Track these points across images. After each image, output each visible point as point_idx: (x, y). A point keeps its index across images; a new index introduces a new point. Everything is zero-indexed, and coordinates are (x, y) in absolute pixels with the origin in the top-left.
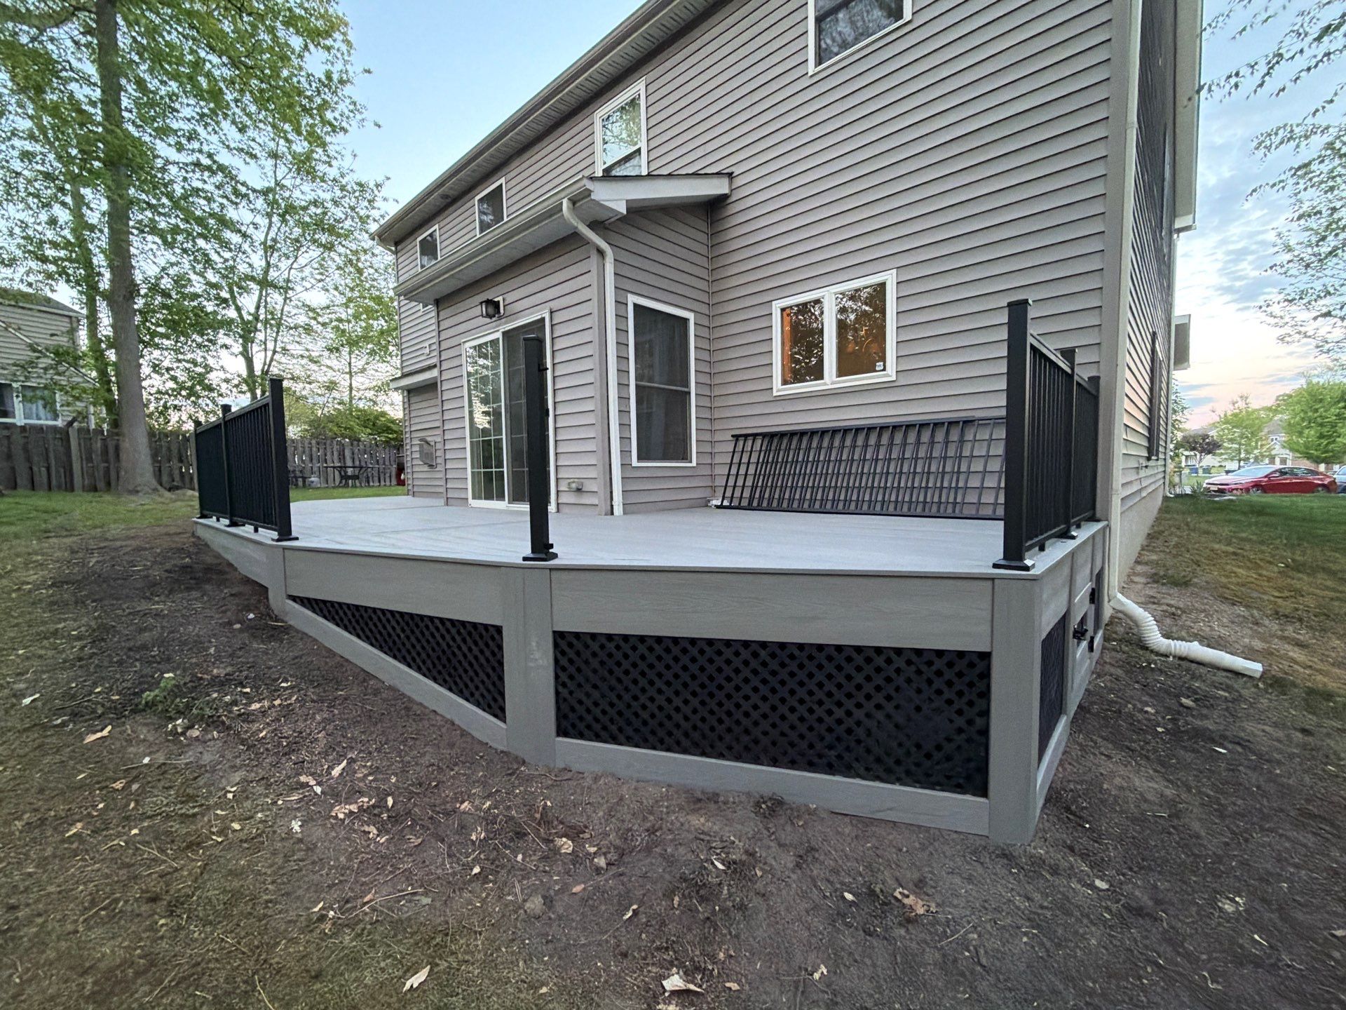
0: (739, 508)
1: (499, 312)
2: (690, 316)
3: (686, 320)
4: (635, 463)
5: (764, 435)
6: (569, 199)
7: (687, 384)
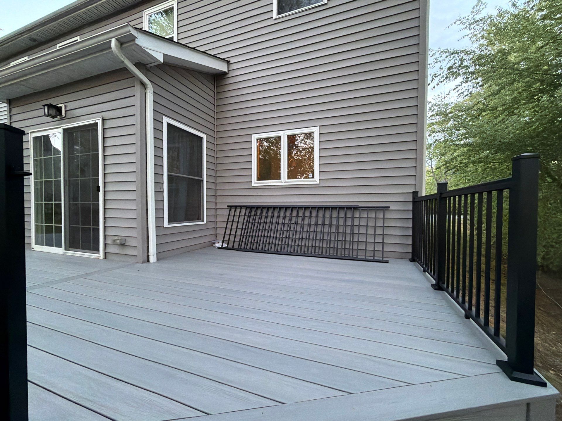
0: (233, 249)
1: (60, 114)
2: (204, 136)
3: (201, 138)
4: (166, 224)
5: (247, 207)
6: (116, 39)
7: (201, 176)
